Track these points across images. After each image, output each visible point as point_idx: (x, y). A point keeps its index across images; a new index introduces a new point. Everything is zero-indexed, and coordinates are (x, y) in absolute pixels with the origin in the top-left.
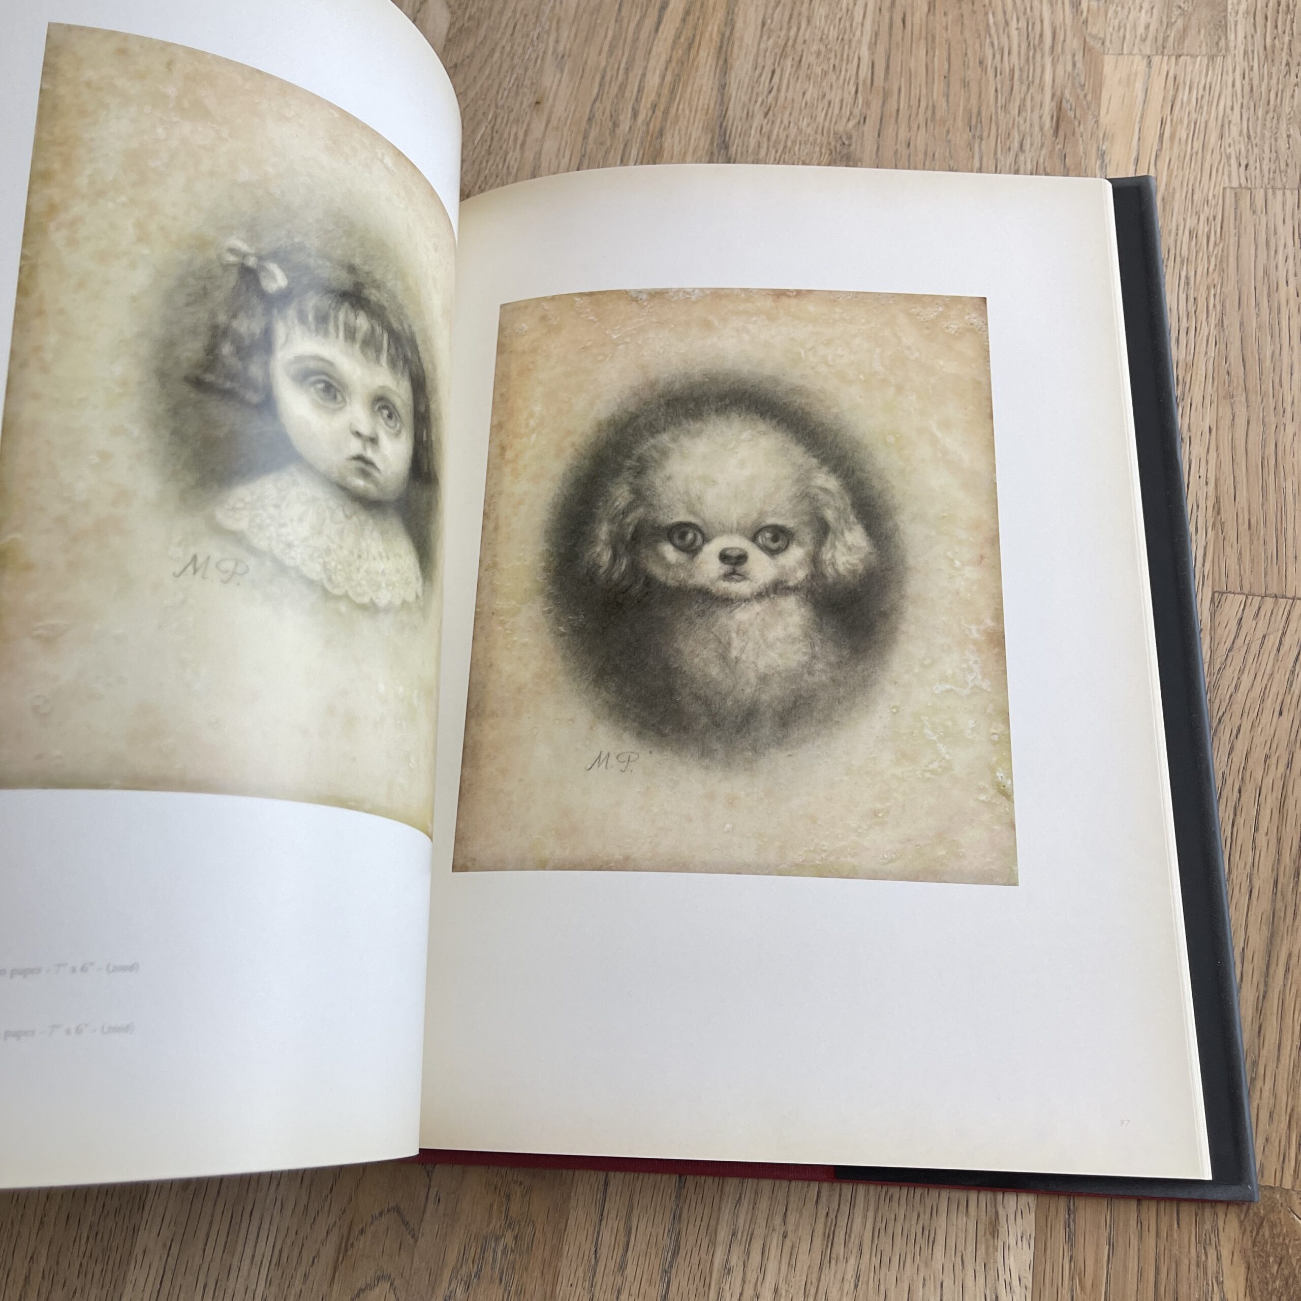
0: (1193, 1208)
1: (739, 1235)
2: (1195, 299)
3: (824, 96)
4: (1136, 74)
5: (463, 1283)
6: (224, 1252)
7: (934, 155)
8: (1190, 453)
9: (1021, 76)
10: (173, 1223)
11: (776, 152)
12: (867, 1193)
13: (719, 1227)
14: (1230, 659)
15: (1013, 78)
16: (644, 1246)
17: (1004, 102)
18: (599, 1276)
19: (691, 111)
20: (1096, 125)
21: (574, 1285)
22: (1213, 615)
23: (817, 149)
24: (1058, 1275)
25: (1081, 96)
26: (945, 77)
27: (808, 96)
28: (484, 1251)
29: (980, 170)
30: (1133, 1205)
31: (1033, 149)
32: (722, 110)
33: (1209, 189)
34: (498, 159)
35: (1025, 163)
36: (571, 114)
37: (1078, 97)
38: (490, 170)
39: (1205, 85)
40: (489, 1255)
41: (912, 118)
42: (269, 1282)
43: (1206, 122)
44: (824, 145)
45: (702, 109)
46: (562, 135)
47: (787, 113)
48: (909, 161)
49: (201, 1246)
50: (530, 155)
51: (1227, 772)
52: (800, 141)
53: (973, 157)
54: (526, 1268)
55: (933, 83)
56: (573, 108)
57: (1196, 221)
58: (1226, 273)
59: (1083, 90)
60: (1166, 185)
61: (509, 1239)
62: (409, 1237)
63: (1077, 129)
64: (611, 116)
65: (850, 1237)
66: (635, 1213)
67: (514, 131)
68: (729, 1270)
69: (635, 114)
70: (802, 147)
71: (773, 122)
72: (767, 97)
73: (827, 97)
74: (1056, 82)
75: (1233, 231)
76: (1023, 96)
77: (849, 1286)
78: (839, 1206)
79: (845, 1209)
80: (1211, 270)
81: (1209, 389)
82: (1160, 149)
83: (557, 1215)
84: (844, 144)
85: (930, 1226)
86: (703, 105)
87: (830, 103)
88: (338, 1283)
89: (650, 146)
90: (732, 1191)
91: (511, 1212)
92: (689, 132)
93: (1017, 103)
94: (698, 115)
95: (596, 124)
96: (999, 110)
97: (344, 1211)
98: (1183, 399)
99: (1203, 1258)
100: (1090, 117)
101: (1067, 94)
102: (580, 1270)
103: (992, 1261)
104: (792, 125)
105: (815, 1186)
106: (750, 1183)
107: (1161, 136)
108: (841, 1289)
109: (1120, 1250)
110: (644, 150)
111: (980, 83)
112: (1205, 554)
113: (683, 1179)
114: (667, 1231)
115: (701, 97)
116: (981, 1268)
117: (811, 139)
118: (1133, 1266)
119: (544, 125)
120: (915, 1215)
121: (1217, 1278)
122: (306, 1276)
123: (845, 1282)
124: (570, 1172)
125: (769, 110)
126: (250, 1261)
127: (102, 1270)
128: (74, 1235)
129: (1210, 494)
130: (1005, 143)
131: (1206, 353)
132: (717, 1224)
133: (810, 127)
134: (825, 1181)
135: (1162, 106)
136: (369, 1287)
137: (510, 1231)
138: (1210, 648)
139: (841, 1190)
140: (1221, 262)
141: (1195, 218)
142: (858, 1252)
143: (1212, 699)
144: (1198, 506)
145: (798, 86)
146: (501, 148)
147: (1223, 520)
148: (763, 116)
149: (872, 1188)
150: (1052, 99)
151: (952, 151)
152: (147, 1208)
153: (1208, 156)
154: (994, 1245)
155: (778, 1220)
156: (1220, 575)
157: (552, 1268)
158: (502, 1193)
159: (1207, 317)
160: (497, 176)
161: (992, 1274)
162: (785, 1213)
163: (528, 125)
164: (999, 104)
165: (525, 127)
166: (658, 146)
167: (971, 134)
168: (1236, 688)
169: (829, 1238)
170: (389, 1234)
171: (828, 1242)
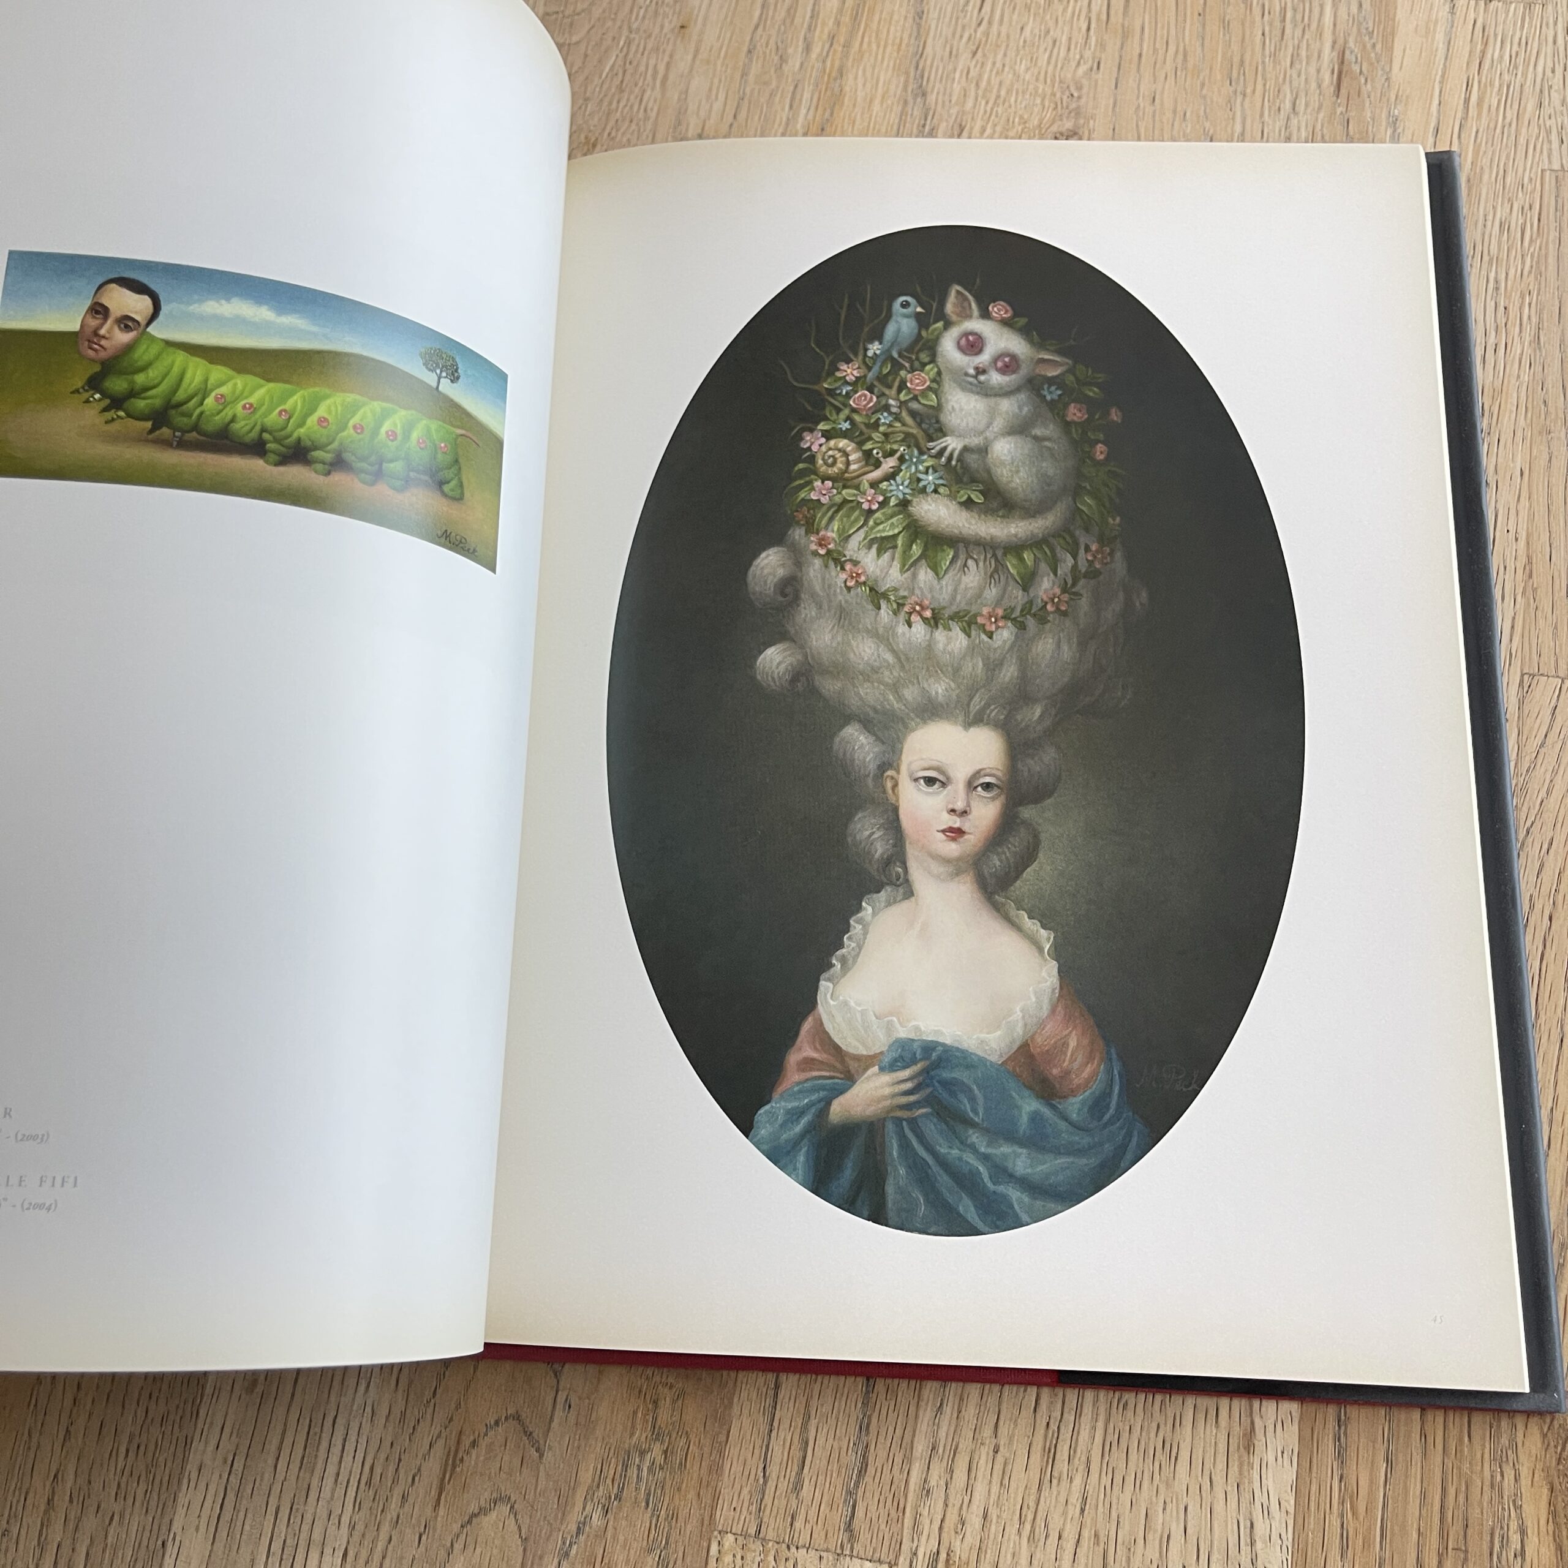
0: (1488, 1417)
1: (941, 1451)
2: (1505, 308)
3: (1048, 32)
4: (1436, 21)
5: (600, 1506)
6: (300, 1468)
7: (1185, 114)
8: (1496, 501)
9: (1294, 16)
10: (234, 1435)
11: (987, 103)
12: (1096, 1401)
13: (916, 1439)
14: (1541, 757)
15: (1284, 20)
16: (825, 1462)
17: (1273, 50)
18: (768, 1499)
19: (878, 47)
20: (1386, 84)
21: (738, 1510)
22: (1521, 703)
23: (1038, 101)
24: (1326, 1497)
25: (1369, 46)
26: (1200, 14)
27: (1027, 31)
28: (626, 1467)
29: (1242, 138)
30: (1416, 1414)
31: (1309, 111)
32: (918, 46)
33: (1525, 170)
34: (632, 97)
35: (1299, 129)
36: (726, 42)
37: (1365, 46)
38: (622, 112)
39: (1520, 39)
40: (633, 1472)
41: (1158, 66)
42: (358, 1505)
43: (1522, 85)
44: (1047, 97)
45: (893, 45)
46: (715, 70)
47: (1002, 53)
48: (1154, 121)
49: (271, 1461)
50: (674, 95)
51: (1536, 894)
52: (1017, 93)
53: (1233, 119)
54: (679, 1489)
55: (1185, 21)
56: (728, 35)
57: (1508, 211)
58: (1543, 276)
59: (1371, 38)
60: (1472, 163)
61: (657, 1450)
62: (533, 1450)
63: (1363, 88)
64: (777, 48)
65: (1075, 1452)
66: (813, 1423)
67: (652, 62)
68: (928, 1491)
69: (808, 49)
70: (1020, 98)
71: (983, 63)
72: (975, 31)
73: (1052, 33)
74: (1338, 27)
75: (1553, 225)
76: (1296, 42)
77: (1074, 1510)
78: (1062, 1414)
79: (1070, 1417)
80: (1526, 273)
81: (1522, 422)
82: (1465, 118)
83: (716, 1425)
84: (1072, 95)
85: (1172, 1440)
86: (895, 38)
87: (1055, 42)
88: (445, 1506)
89: (826, 90)
90: (931, 1396)
91: (659, 1419)
92: (876, 71)
93: (1290, 50)
94: (889, 49)
95: (758, 58)
96: (1267, 60)
97: (451, 1420)
98: (1489, 434)
99: (1499, 1478)
100: (1380, 72)
101: (1351, 44)
102: (745, 1491)
103: (1246, 1481)
104: (1007, 69)
105: (1033, 1391)
106: (954, 1388)
107: (1467, 101)
108: (1065, 1513)
109: (1399, 1468)
110: (820, 93)
111: (1243, 24)
112: (1513, 627)
113: (872, 1381)
114: (852, 1445)
115: (892, 29)
116: (1233, 1490)
117: (1031, 87)
118: (1415, 1489)
119: (690, 57)
120: (1155, 1426)
121: (1514, 1501)
122: (404, 1498)
123: (1069, 1506)
124: (733, 1374)
125: (977, 49)
126: (333, 1480)
127: (147, 1491)
128: (110, 1448)
129: (1520, 553)
130: (1274, 102)
131: (1519, 376)
132: (914, 1436)
133: (1029, 73)
134: (1047, 1385)
135: (1468, 64)
136: (482, 1511)
137: (658, 1444)
138: (1518, 742)
139: (1064, 1396)
140: (1538, 262)
141: (1507, 206)
142: (1084, 1471)
143: (1519, 806)
144: (1505, 568)
145: (1015, 17)
146: (636, 85)
147: (1535, 586)
148: (970, 56)
149: (1102, 1394)
150: (1333, 47)
151: (1208, 111)
152: (202, 1413)
153: (1524, 131)
154: (1249, 1462)
155: (988, 1432)
156: (1530, 654)
157: (710, 1489)
158: (648, 1397)
159: (1521, 332)
160: (631, 121)
161: (1246, 1496)
162: (997, 1423)
163: (671, 56)
164: (1267, 52)
165: (666, 59)
166: (837, 90)
167: (1232, 89)
168: (1548, 793)
169: (1051, 1454)
170: (508, 1447)
171: (1048, 1458)
